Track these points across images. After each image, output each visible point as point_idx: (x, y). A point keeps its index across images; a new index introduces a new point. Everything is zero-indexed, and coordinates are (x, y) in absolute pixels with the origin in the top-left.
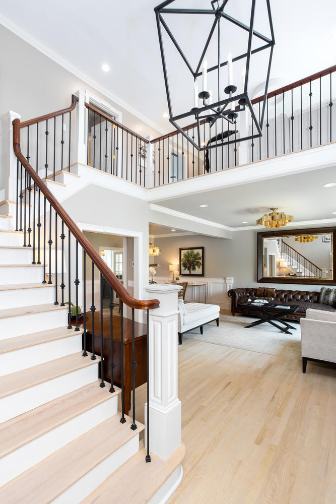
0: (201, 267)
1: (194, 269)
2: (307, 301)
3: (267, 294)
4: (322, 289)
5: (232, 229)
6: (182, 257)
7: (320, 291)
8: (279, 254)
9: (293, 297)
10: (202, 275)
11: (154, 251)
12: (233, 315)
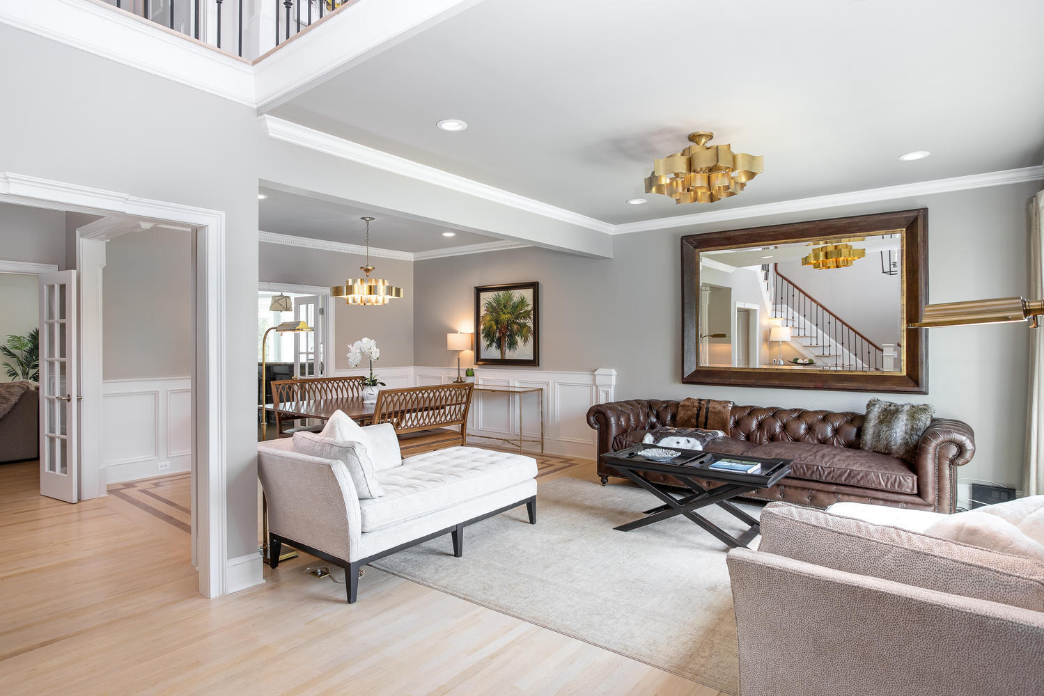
0: (531, 339)
1: (512, 344)
2: (824, 442)
3: (706, 418)
4: (871, 405)
5: (612, 230)
6: (483, 312)
7: (864, 412)
8: (769, 306)
9: (785, 427)
10: (534, 363)
11: (371, 290)
12: (604, 483)
